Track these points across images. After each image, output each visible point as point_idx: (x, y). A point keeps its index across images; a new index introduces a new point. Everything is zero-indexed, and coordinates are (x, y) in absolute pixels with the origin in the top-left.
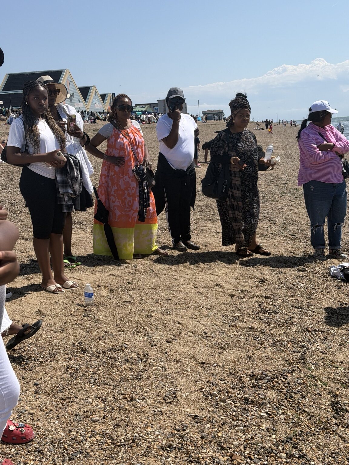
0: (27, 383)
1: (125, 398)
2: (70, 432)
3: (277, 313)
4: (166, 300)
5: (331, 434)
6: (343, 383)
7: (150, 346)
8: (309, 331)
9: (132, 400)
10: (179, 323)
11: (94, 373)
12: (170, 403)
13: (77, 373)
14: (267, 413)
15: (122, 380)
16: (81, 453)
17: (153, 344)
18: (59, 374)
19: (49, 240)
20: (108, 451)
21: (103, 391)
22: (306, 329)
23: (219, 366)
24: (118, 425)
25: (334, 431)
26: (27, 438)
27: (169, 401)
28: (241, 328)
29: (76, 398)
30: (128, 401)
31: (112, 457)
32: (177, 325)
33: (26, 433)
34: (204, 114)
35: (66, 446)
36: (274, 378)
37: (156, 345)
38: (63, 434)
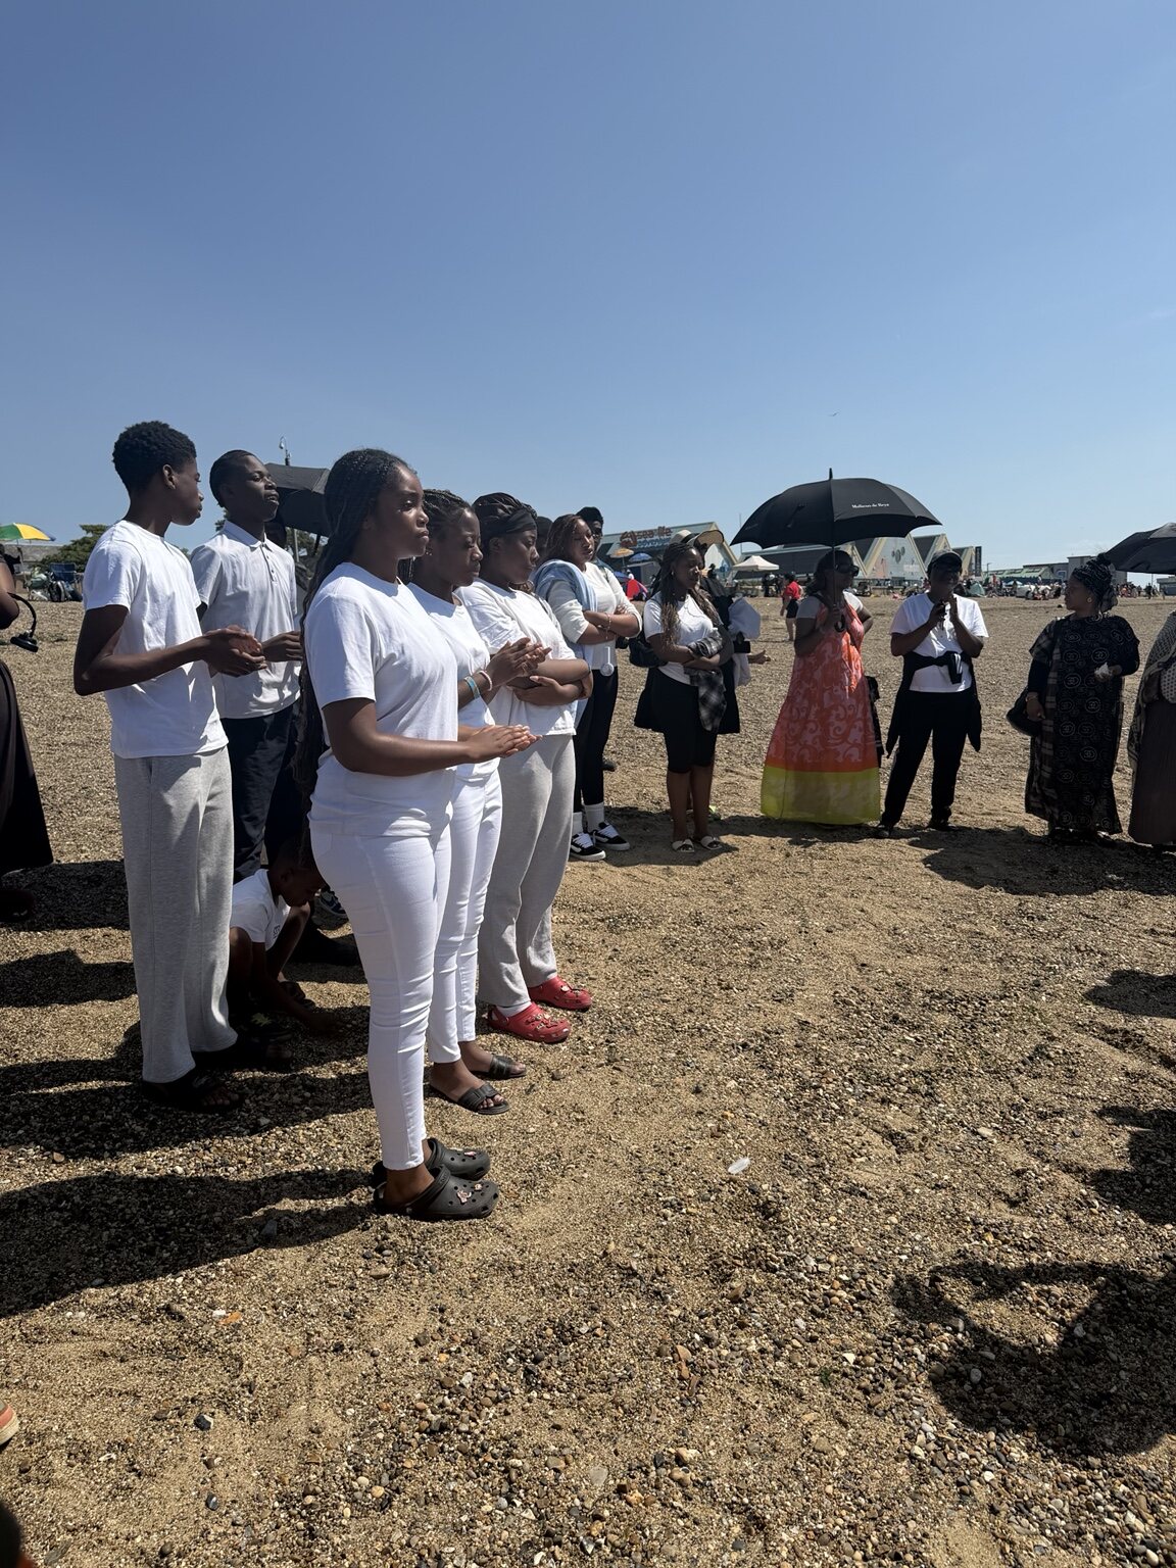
0: (607, 946)
1: (719, 984)
2: (628, 1005)
3: (1045, 919)
4: (864, 878)
5: (1001, 1080)
6: (1079, 1025)
7: (796, 931)
8: (1079, 950)
9: (728, 988)
10: (862, 911)
11: (696, 950)
12: (779, 1001)
13: (674, 946)
14: (916, 1038)
15: (730, 964)
16: (627, 1029)
17: (803, 930)
18: (652, 944)
19: (688, 774)
20: (661, 1034)
21: (695, 972)
22: (1076, 947)
23: (887, 973)
24: (691, 1011)
25: (1008, 1078)
26: (583, 1002)
27: (779, 998)
28: (962, 931)
29: (656, 973)
30: (722, 988)
31: (663, 1041)
32: (859, 913)
33: (581, 997)
34: (1161, 584)
35: (613, 1018)
36: (963, 1000)
37: (806, 932)
38: (617, 1007)
